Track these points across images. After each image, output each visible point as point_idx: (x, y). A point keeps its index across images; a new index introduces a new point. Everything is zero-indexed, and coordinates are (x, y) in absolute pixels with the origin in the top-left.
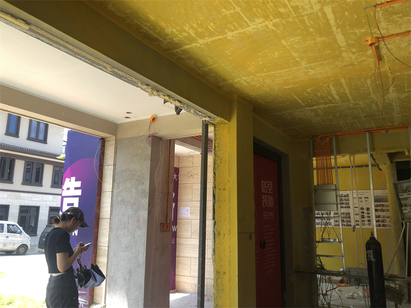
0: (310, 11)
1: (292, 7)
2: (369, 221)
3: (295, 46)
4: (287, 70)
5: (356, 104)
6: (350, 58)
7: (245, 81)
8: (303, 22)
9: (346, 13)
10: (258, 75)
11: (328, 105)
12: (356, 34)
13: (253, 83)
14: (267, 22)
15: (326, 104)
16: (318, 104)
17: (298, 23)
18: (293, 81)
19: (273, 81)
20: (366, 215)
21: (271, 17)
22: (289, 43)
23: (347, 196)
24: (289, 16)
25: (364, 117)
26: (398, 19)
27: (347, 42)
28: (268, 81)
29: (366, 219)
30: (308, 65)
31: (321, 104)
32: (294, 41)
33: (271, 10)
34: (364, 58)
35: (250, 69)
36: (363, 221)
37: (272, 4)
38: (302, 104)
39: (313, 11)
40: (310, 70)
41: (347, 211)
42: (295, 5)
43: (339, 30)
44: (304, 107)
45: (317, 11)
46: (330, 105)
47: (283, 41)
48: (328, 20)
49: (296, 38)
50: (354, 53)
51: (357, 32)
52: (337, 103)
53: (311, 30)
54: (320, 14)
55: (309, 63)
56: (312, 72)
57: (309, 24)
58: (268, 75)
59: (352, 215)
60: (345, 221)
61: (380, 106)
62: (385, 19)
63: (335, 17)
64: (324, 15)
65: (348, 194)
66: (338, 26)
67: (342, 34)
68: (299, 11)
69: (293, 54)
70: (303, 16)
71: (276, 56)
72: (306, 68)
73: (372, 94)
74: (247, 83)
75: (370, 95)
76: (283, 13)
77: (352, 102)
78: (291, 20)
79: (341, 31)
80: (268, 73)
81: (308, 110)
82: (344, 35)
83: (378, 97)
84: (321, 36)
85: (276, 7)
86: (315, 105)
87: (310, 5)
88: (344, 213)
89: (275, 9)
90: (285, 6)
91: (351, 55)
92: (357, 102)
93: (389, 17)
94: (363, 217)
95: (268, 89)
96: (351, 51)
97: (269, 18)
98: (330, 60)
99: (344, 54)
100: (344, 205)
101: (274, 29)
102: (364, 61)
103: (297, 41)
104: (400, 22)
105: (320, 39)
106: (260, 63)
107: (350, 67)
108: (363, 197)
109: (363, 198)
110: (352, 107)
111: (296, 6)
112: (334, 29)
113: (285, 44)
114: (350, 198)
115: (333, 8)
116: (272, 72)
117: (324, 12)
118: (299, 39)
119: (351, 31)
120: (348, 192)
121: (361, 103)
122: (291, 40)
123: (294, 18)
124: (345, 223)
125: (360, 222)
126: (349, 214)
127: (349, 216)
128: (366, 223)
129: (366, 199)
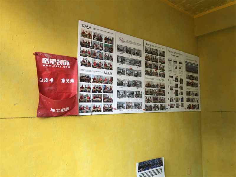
2: (182, 100)
20: (180, 91)
23: (162, 54)
29: (179, 96)
36: (177, 101)
41: (162, 82)
59: (167, 90)
65: (164, 52)
94: (177, 93)
100: (158, 71)
108: (178, 60)
109: (178, 63)
114: (166, 59)
120: (164, 49)
124: (159, 104)
125: (174, 103)
126: (164, 88)
127: (164, 91)
128: (180, 102)
129: (181, 65)
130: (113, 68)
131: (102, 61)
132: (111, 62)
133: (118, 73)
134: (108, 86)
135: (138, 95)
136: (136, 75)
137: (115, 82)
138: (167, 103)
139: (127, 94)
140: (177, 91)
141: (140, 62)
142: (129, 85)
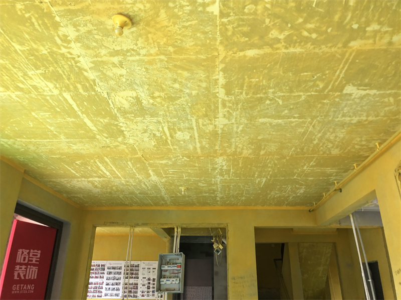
0: (50, 93)
1: (31, 86)
2: (154, 292)
3: (48, 120)
4: (48, 140)
5: (128, 182)
6: (104, 141)
7: (6, 143)
8: (47, 101)
9: (85, 103)
10: (18, 139)
11: (102, 179)
12: (101, 123)
13: (16, 146)
14: (8, 93)
15: (100, 177)
16: (92, 177)
17: (43, 101)
18: (58, 152)
19: (38, 148)
20: (152, 286)
21: (11, 89)
22: (41, 117)
23: (138, 266)
24: (30, 93)
25: (139, 193)
26: (132, 118)
27: (97, 128)
28: (32, 148)
29: (151, 290)
30: (67, 140)
31: (95, 177)
32: (44, 115)
33: (9, 82)
34: (118, 144)
35: (6, 132)
36: (148, 292)
37: (7, 77)
38: (77, 175)
39: (53, 94)
40: (71, 145)
41: (136, 282)
42: (33, 84)
43: (84, 115)
44: (79, 177)
45: (57, 95)
46: (104, 179)
47: (33, 114)
48: (71, 105)
49: (45, 113)
50: (107, 138)
51: (101, 120)
52: (110, 178)
53: (58, 110)
54: (61, 98)
55: (67, 138)
56: (75, 147)
57: (54, 104)
58: (30, 142)
59: (140, 286)
60: (132, 292)
61: (148, 185)
62: (121, 116)
63: (76, 103)
64: (66, 100)
65: (139, 265)
66: (82, 113)
67: (89, 119)
68: (39, 90)
69: (49, 127)
70: (46, 96)
71: (32, 126)
72: (68, 142)
73: (137, 175)
74: (9, 145)
75: (136, 175)
76: (23, 88)
77: (123, 179)
78: (34, 96)
79: (87, 117)
80: (29, 140)
81: (84, 181)
82: (92, 121)
83: (143, 178)
84: (69, 116)
85: (13, 81)
86: (89, 177)
87: (48, 89)
88: (132, 284)
89: (13, 83)
90: (23, 83)
91: (105, 139)
92: (127, 180)
93: (124, 115)
94: (148, 288)
95: (35, 155)
96: (103, 135)
97: (10, 89)
98: (87, 139)
99: (98, 137)
100: (133, 276)
101: (19, 100)
102: (118, 146)
103: (47, 116)
104: (135, 121)
105: (69, 119)
106: (16, 128)
107: (108, 149)
108: (152, 268)
109: (151, 269)
110: (125, 183)
111: (35, 85)
112: (79, 113)
113: (36, 116)
114: (140, 269)
115: (70, 95)
116: (33, 140)
117: (64, 97)
118: (49, 115)
119: (96, 119)
120: (139, 262)
121: (131, 181)
122: (41, 114)
123: (36, 96)
124: (132, 294)
125: (146, 293)
126: (137, 284)
127: (137, 287)
128: (151, 293)
129: (154, 270)
130: (104, 277)
131: (99, 275)
132: (103, 275)
133: (107, 279)
134: (101, 286)
135: (118, 290)
136: (117, 280)
137: (105, 284)
138: (139, 294)
139: (111, 289)
140: (148, 286)
141: (121, 273)
142: (112, 285)
